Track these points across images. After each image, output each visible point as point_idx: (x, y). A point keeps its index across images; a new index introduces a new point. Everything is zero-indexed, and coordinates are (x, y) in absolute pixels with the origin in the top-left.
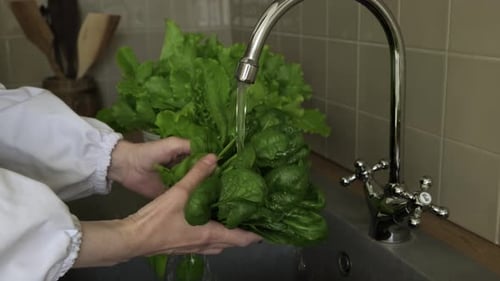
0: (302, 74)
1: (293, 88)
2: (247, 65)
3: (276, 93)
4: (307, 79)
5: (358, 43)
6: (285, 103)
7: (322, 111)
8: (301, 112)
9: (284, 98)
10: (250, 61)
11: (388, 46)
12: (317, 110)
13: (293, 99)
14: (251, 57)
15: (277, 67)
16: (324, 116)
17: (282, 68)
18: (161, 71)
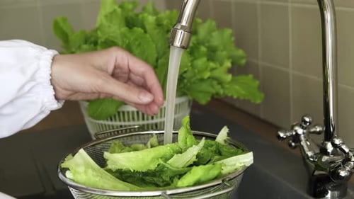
0: (233, 39)
1: (222, 54)
2: (180, 31)
3: (205, 59)
4: (239, 44)
5: (290, 5)
6: (213, 69)
7: (256, 77)
8: (229, 77)
9: (212, 65)
10: (183, 27)
11: (318, 7)
12: (251, 76)
13: (221, 64)
14: (184, 23)
15: (210, 32)
16: (257, 83)
17: (215, 34)
18: (93, 39)
